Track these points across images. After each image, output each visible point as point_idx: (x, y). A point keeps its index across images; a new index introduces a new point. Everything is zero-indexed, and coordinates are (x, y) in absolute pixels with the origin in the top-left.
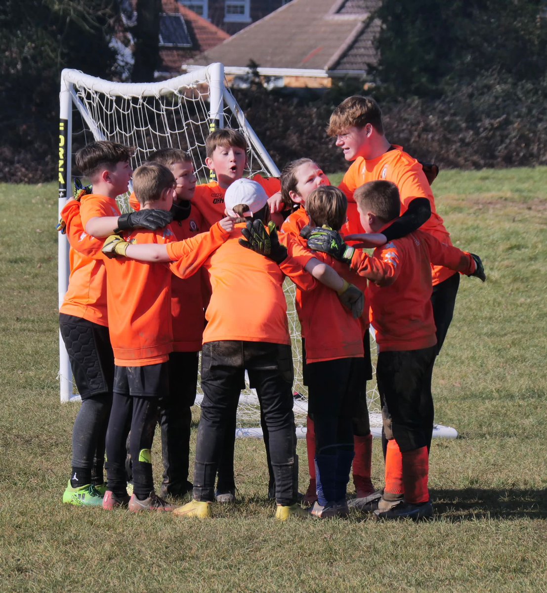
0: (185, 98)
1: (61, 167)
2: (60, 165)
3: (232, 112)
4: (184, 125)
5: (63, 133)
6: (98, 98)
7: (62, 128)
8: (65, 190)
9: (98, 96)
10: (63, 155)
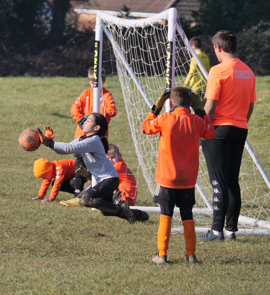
0: (157, 28)
1: (95, 69)
2: (95, 68)
3: (180, 37)
4: (157, 45)
5: (97, 49)
6: (115, 28)
7: (96, 46)
8: (97, 83)
9: (115, 27)
10: (97, 62)
